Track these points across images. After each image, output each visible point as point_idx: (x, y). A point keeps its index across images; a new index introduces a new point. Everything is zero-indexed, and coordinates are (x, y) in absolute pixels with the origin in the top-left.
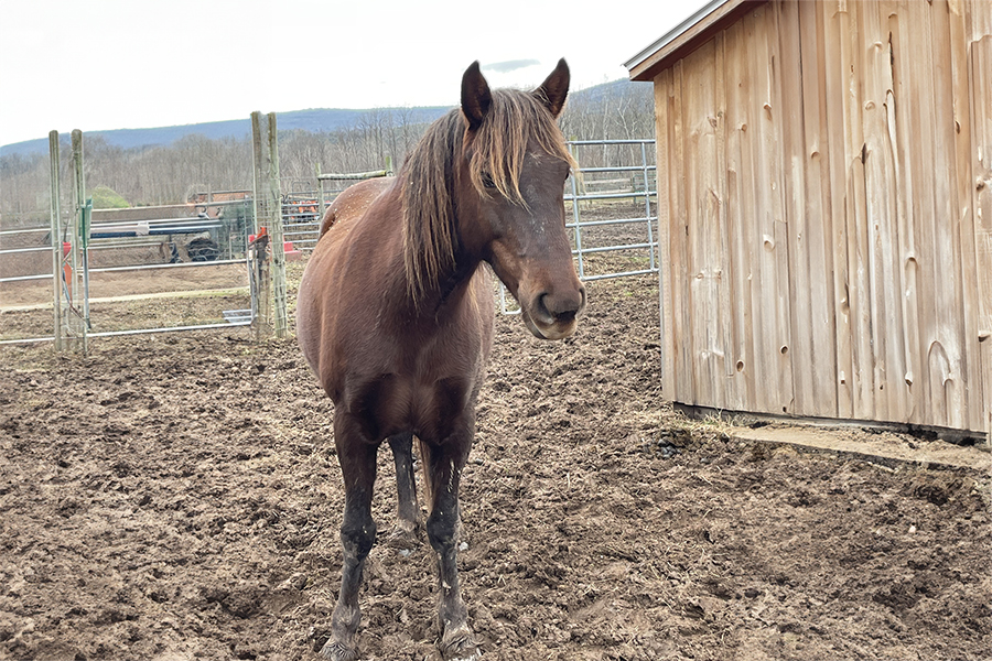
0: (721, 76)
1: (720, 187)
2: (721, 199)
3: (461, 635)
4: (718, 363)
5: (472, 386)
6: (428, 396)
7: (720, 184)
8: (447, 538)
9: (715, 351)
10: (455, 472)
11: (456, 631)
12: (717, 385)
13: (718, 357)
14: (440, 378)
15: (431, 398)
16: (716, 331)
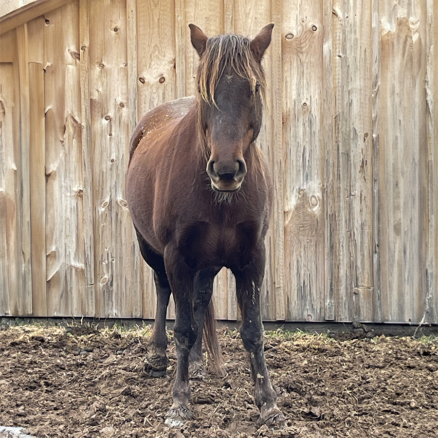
0: (85, 14)
1: (83, 113)
2: (83, 124)
3: (274, 412)
4: (76, 274)
5: (261, 228)
6: (231, 236)
7: (83, 110)
8: (256, 339)
9: (73, 263)
10: (256, 289)
11: (271, 410)
12: (75, 295)
13: (76, 269)
14: (238, 223)
15: (233, 237)
16: (74, 245)
